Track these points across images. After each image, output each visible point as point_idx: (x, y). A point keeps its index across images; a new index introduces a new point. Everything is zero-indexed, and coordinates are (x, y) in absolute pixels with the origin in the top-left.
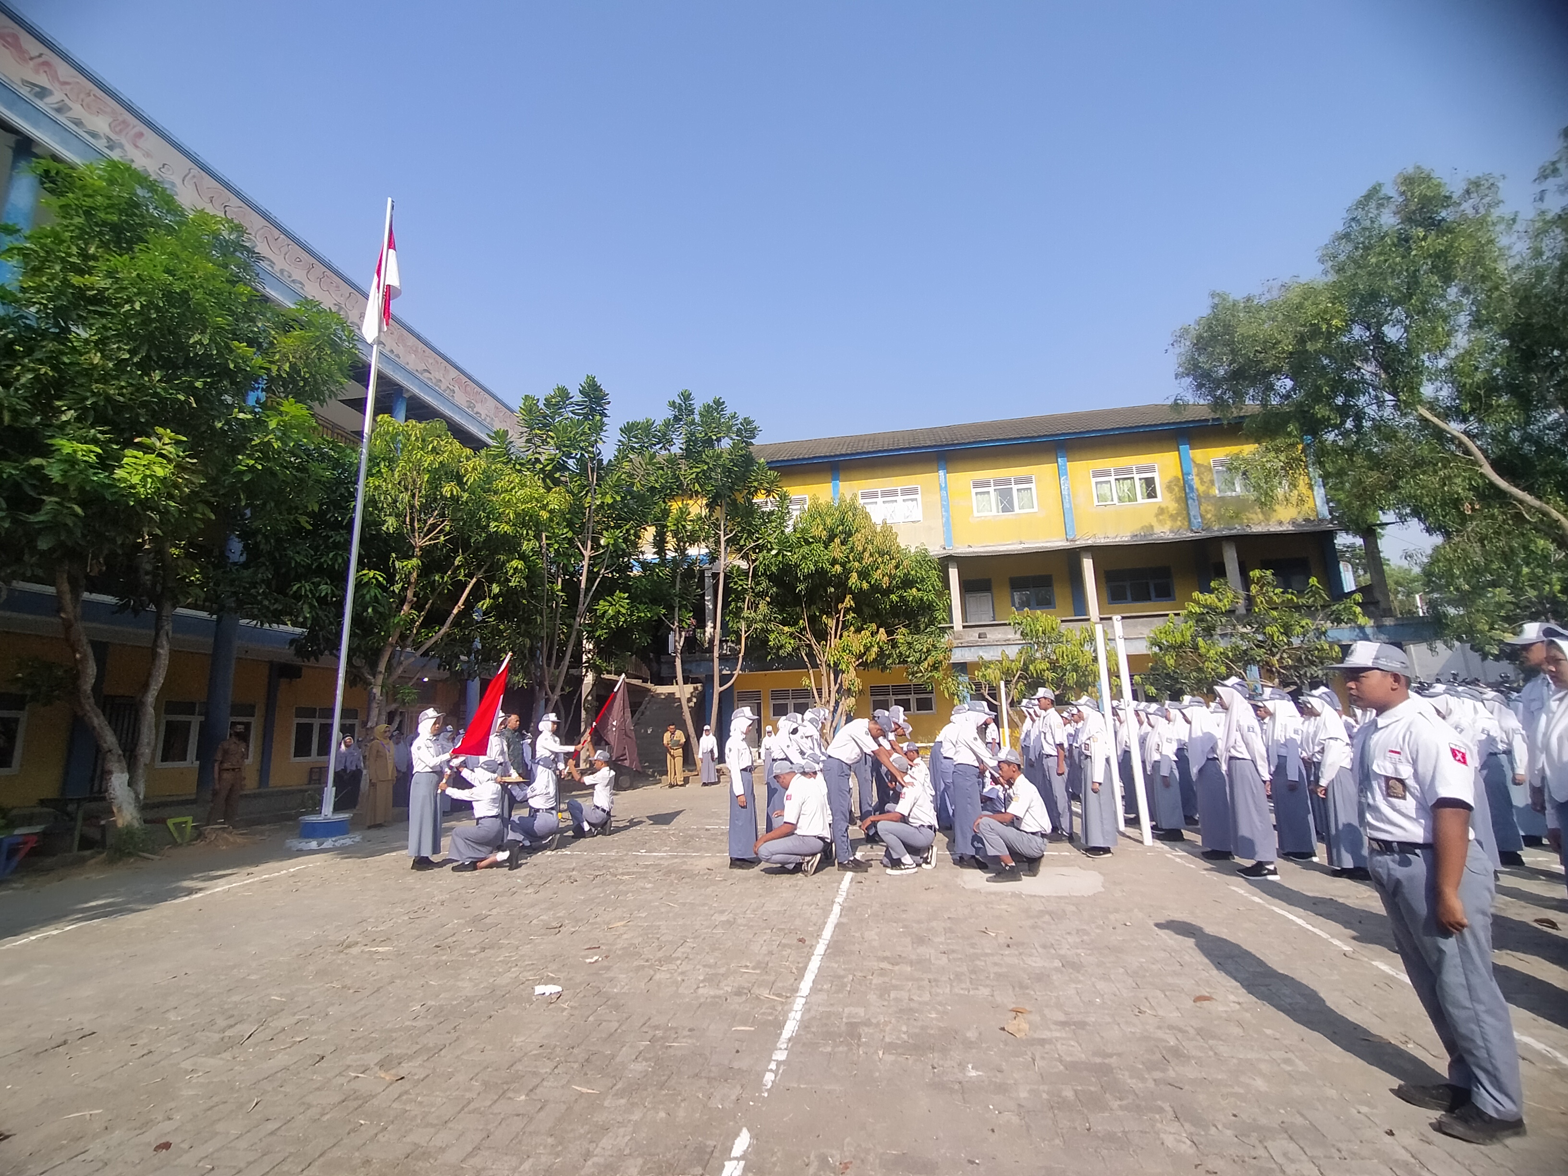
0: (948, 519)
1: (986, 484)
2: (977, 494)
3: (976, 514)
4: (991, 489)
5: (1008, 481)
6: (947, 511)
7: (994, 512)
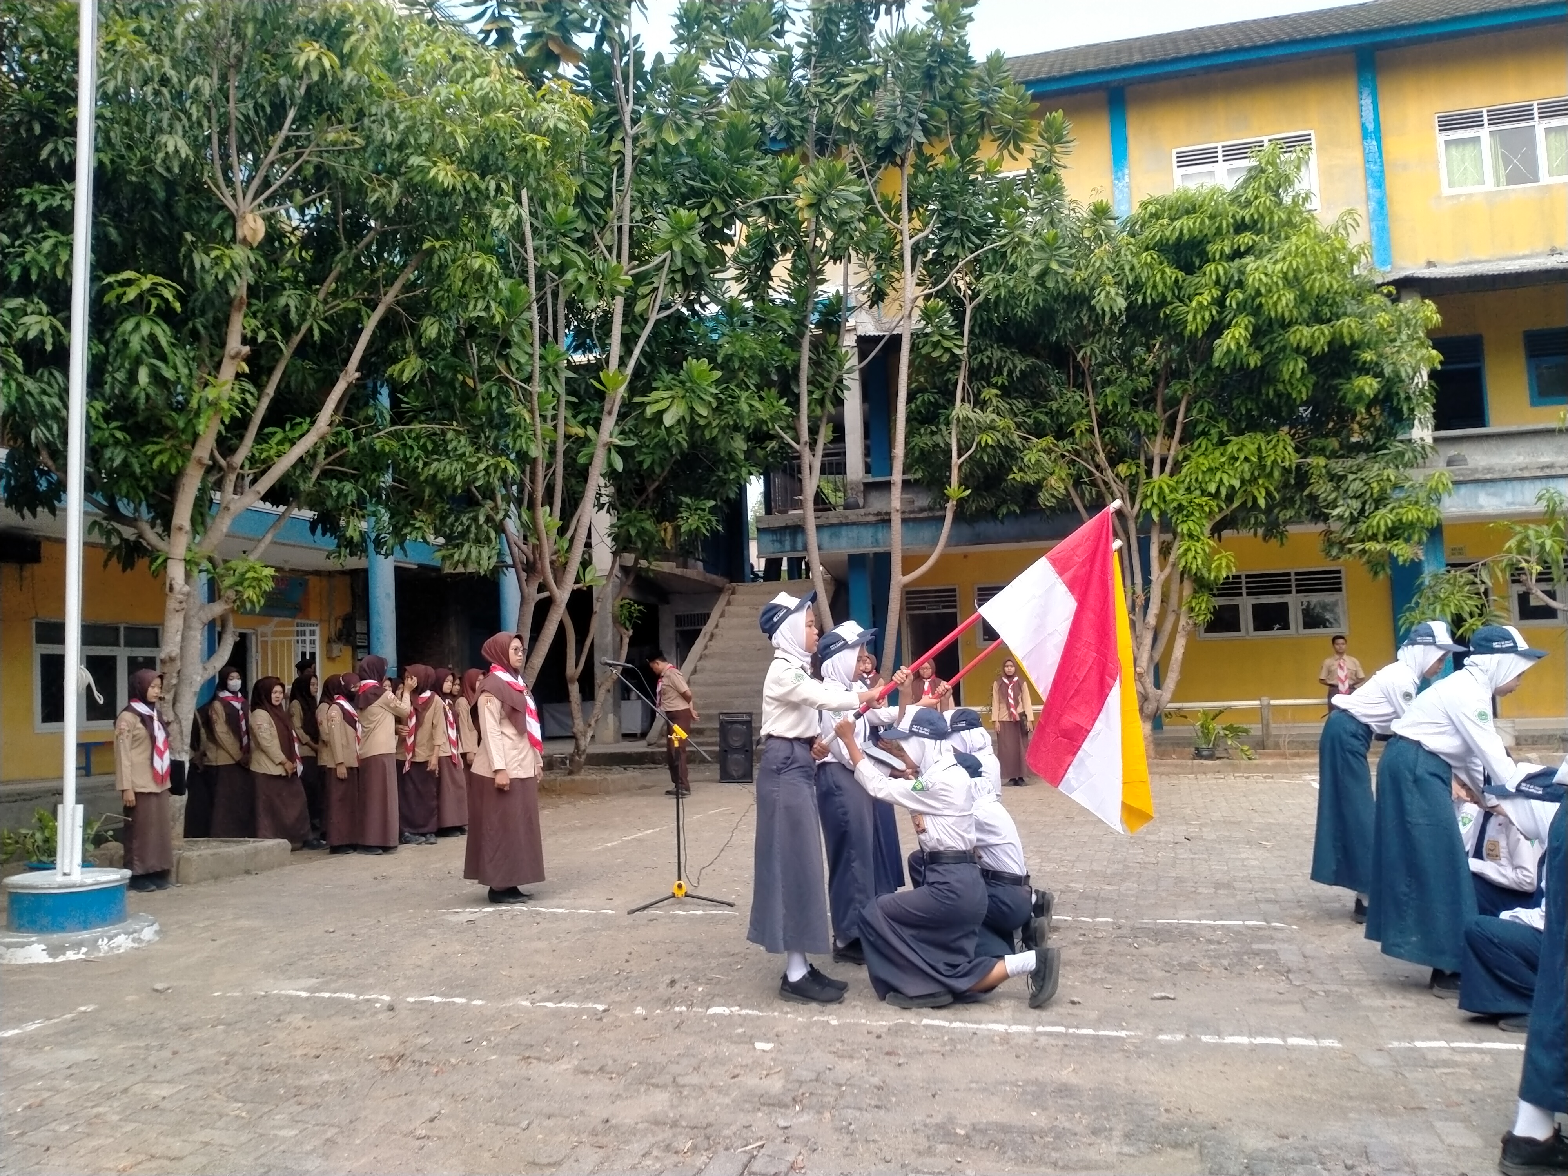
0: (1381, 203)
1: (1472, 121)
2: (1447, 143)
3: (1446, 191)
4: (1484, 132)
5: (1524, 113)
6: (1380, 184)
7: (1489, 185)
